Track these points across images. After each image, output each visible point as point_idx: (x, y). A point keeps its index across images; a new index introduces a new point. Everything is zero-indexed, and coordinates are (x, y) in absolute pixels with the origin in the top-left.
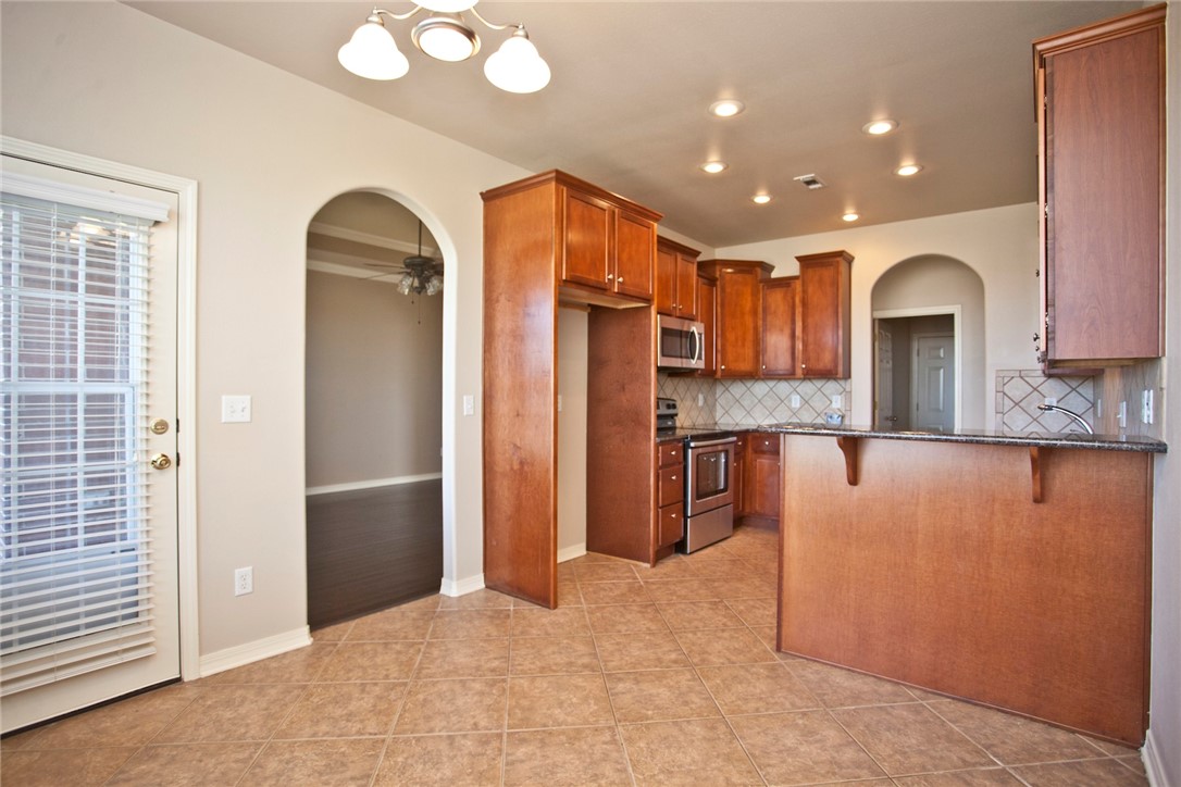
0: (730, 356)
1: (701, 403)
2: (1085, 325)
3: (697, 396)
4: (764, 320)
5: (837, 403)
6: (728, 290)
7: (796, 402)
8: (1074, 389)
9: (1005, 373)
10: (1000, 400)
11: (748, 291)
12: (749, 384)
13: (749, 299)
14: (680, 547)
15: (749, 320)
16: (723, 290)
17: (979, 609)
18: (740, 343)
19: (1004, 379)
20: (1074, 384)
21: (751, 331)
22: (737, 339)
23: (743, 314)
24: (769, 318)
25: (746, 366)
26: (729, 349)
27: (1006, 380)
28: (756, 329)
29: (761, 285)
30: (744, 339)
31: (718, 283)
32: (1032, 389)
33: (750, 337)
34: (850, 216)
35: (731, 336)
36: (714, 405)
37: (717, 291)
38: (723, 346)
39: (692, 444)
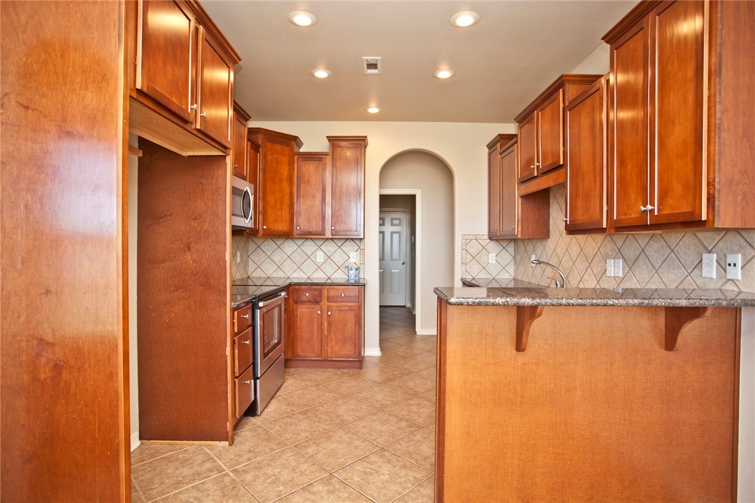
0: (270, 218)
1: (238, 260)
2: (740, 198)
3: (236, 253)
4: (298, 188)
5: (354, 258)
6: (269, 158)
7: (320, 257)
8: (504, 248)
9: (468, 237)
10: (464, 255)
11: (285, 160)
12: (279, 242)
13: (286, 168)
14: (252, 411)
15: (286, 186)
16: (265, 157)
17: (624, 450)
18: (278, 205)
19: (467, 240)
20: (504, 244)
21: (288, 197)
22: (276, 202)
23: (281, 180)
24: (302, 185)
25: (282, 227)
26: (270, 211)
27: (468, 241)
28: (291, 194)
29: (296, 157)
30: (282, 203)
31: (261, 149)
32: (482, 248)
33: (287, 202)
34: (373, 110)
35: (271, 199)
36: (247, 261)
37: (260, 156)
38: (264, 208)
39: (261, 304)
